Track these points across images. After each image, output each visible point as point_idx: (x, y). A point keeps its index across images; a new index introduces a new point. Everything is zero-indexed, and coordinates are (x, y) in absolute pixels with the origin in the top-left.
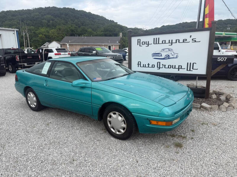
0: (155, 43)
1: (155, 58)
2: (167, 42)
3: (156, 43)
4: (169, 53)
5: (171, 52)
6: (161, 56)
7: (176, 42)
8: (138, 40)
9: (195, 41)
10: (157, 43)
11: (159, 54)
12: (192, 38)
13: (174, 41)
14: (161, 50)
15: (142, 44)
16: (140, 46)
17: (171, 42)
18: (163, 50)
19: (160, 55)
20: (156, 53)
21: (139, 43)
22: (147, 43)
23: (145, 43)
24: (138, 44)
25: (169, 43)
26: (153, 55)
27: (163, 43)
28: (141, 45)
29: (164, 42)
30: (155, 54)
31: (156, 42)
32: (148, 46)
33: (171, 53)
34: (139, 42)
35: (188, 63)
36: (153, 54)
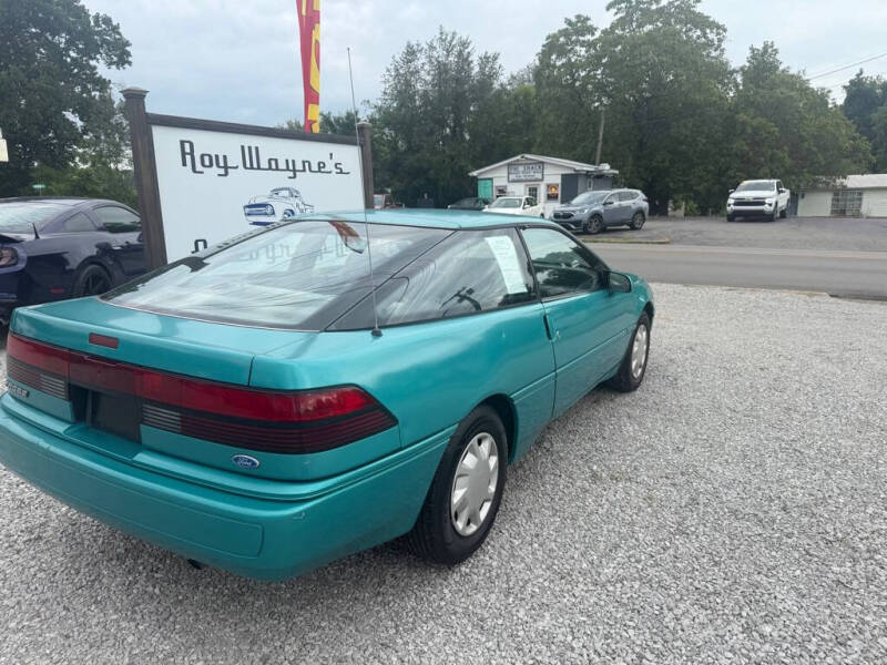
0: (248, 165)
1: (255, 223)
2: (282, 165)
3: (252, 168)
4: (291, 204)
5: (297, 200)
6: (273, 213)
7: (304, 170)
8: (182, 143)
10: (255, 166)
11: (264, 205)
12: (335, 160)
13: (299, 166)
14: (269, 193)
15: (203, 165)
16: (194, 170)
17: (291, 168)
18: (276, 191)
19: (269, 210)
20: (257, 202)
21: (188, 158)
22: (222, 164)
23: (211, 161)
24: (184, 164)
25: (288, 169)
26: (248, 210)
27: (270, 168)
28: (199, 167)
29: (273, 166)
30: (254, 208)
31: (251, 161)
32: (226, 174)
33: (297, 205)
34: (186, 152)
36: (250, 206)
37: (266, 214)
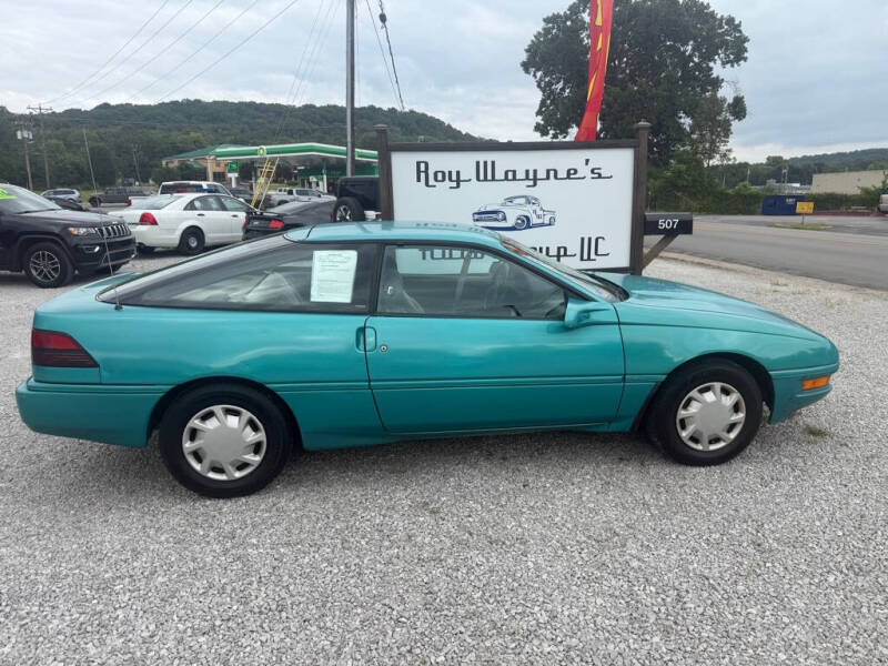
0: (482, 177)
1: (484, 228)
2: (522, 174)
3: (486, 179)
4: (528, 210)
5: (535, 207)
6: (505, 219)
7: (548, 178)
8: (418, 164)
9: (600, 176)
10: (489, 177)
11: (495, 212)
12: (591, 166)
13: (542, 175)
14: (502, 201)
15: (436, 180)
16: (427, 184)
17: (531, 176)
18: (510, 200)
19: (500, 216)
20: (488, 209)
21: (423, 175)
22: (454, 177)
23: (444, 176)
24: (419, 180)
25: (527, 178)
26: (476, 217)
27: (506, 179)
28: (431, 182)
29: (510, 176)
30: (481, 215)
31: (485, 174)
32: (458, 186)
33: (535, 212)
34: (422, 172)
35: (583, 239)
36: (479, 214)
37: (496, 220)
